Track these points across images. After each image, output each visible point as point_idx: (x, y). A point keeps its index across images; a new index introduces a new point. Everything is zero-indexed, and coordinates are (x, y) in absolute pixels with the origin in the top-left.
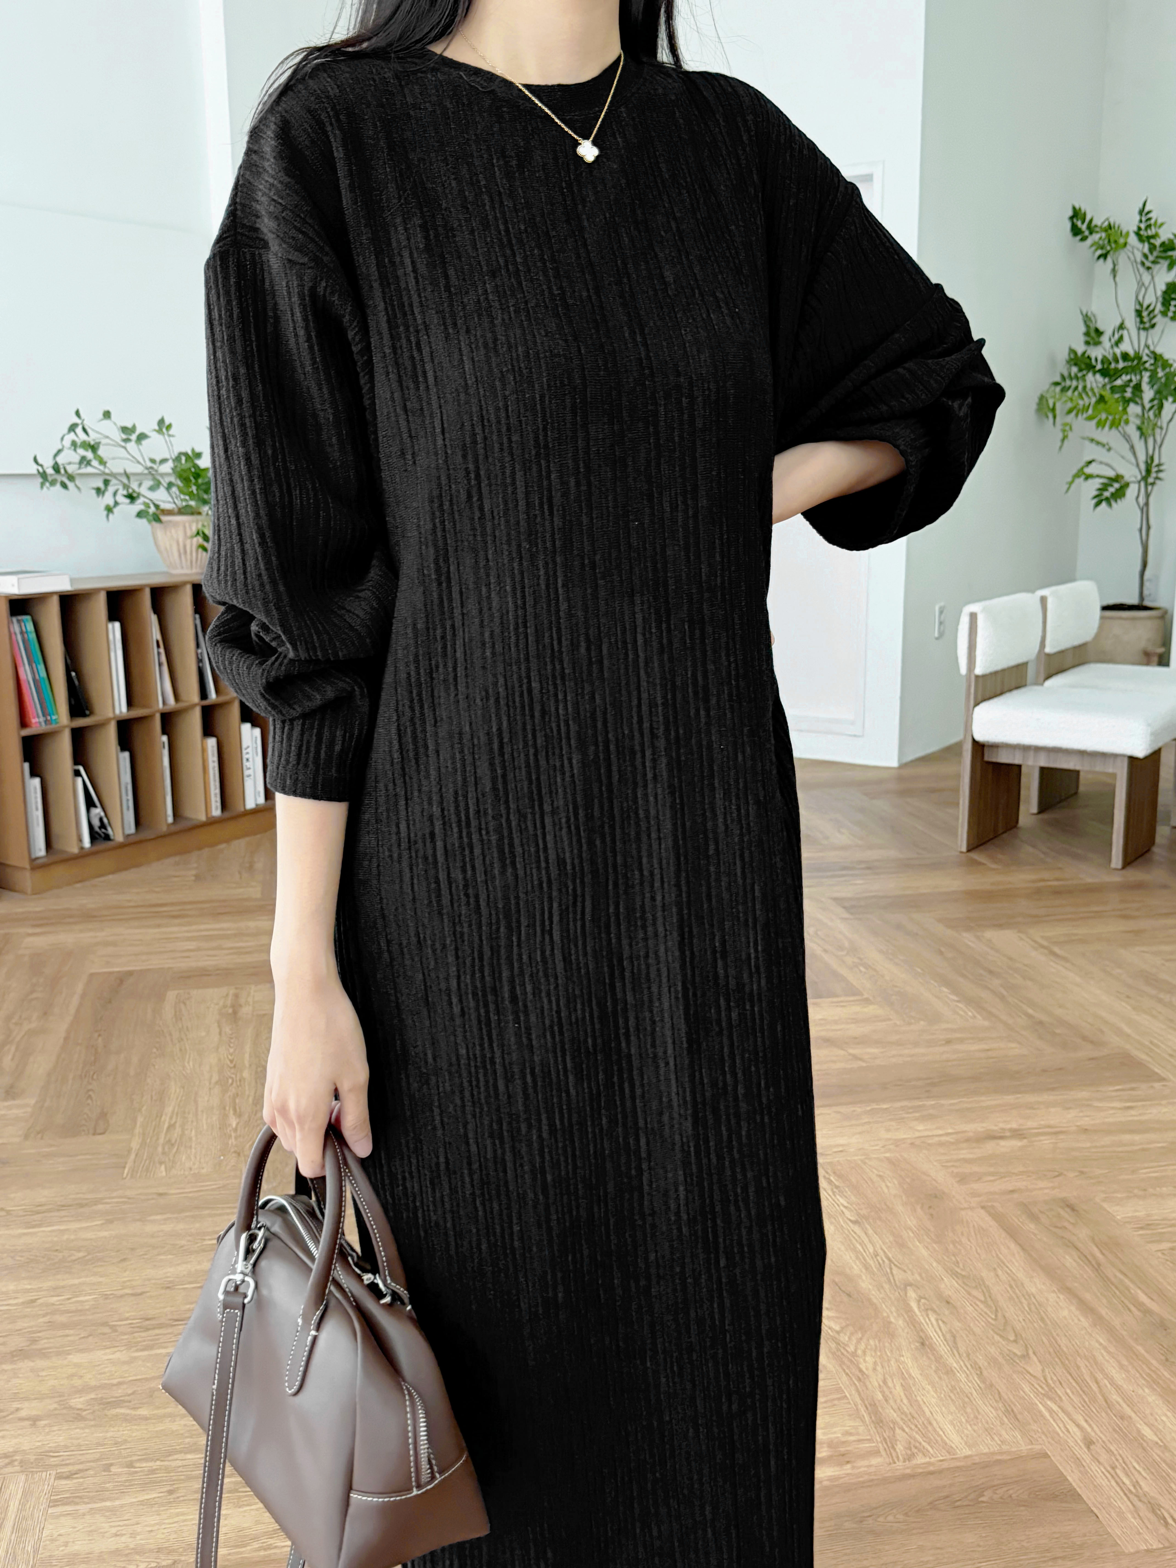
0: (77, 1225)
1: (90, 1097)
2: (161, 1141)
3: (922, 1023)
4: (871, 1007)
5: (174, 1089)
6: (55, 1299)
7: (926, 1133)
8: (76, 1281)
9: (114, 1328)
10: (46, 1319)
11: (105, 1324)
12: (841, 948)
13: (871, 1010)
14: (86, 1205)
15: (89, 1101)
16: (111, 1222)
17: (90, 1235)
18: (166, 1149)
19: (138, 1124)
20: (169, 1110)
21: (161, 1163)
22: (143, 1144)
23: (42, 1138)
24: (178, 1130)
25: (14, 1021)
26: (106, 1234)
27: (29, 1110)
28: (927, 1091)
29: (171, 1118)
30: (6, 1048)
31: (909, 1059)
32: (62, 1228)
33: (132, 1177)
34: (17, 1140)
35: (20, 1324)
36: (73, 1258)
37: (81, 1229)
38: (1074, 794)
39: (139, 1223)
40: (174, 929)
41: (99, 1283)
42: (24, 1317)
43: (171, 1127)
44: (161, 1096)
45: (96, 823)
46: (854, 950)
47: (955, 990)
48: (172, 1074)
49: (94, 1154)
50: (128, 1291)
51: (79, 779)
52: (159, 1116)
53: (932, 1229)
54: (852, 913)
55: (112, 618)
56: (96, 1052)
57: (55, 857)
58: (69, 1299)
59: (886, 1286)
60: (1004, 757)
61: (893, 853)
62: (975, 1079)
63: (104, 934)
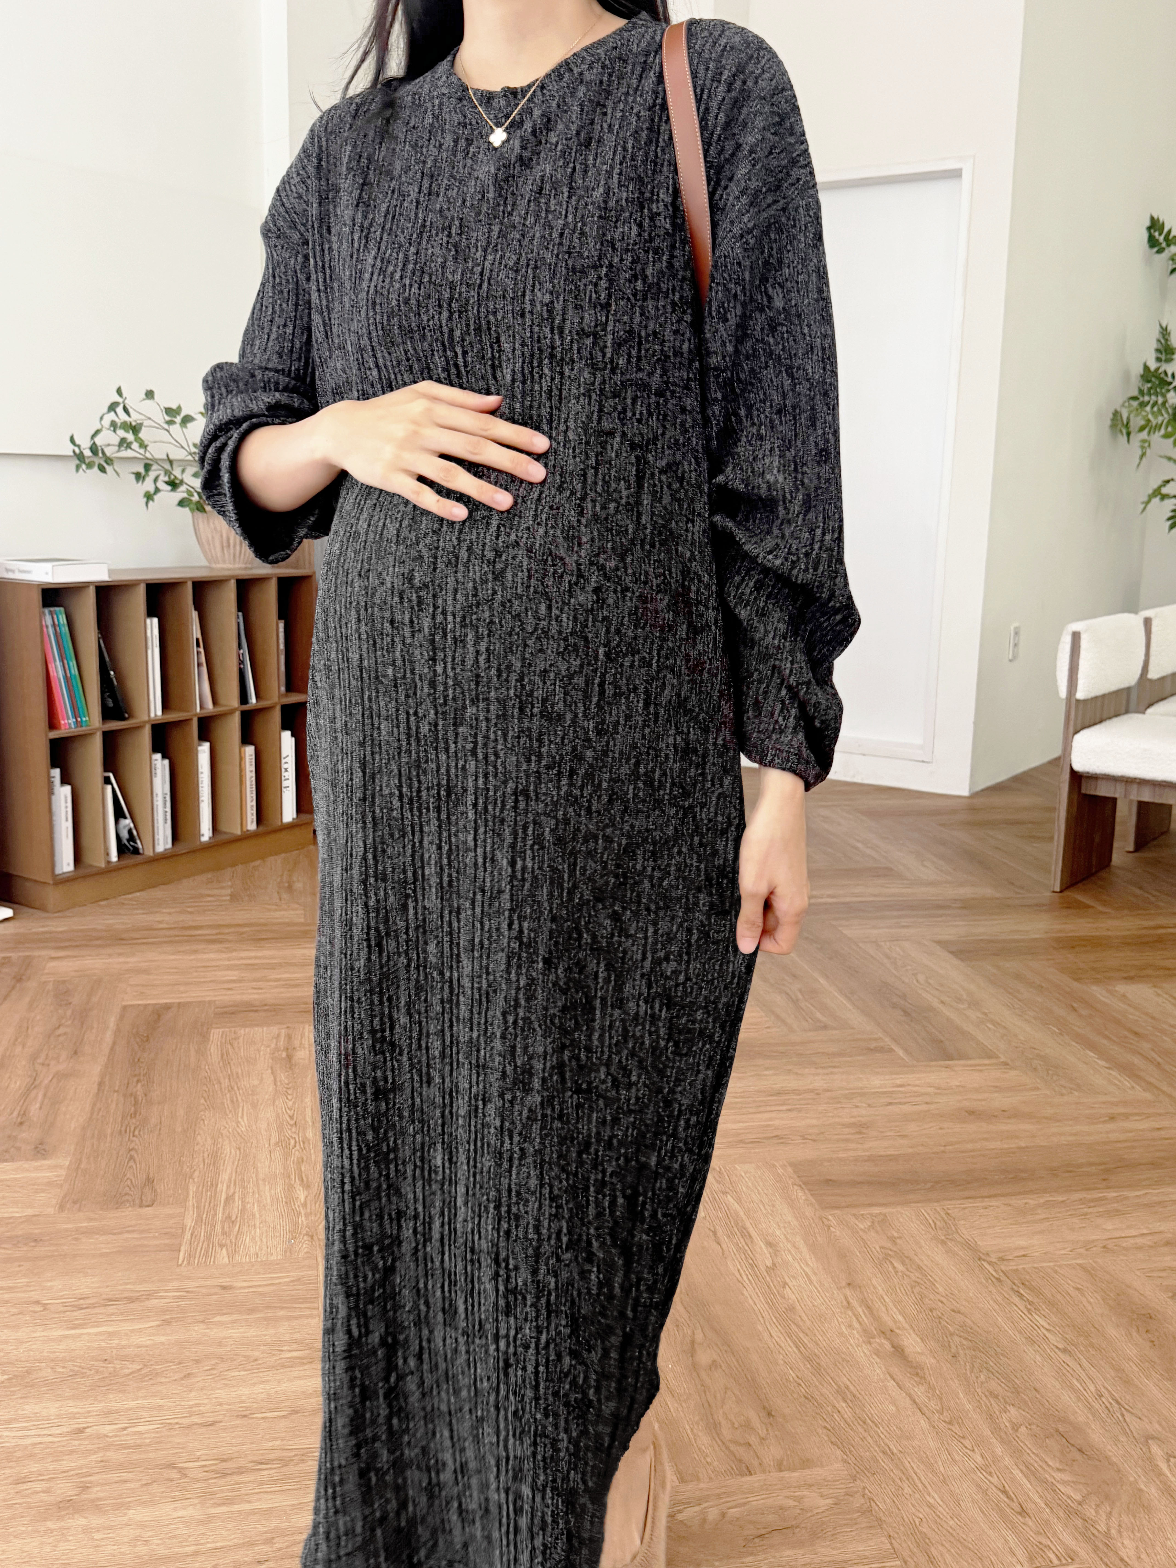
0: (127, 1327)
1: (132, 1158)
2: (220, 1216)
3: (1076, 1093)
4: (1013, 1073)
5: (228, 1150)
6: (108, 1428)
7: (1116, 1234)
8: (132, 1404)
9: (182, 1472)
10: (98, 1456)
11: (171, 1466)
12: (959, 1000)
13: (1013, 1076)
14: (137, 1299)
15: (132, 1163)
16: (167, 1322)
17: (145, 1340)
18: (226, 1229)
19: (191, 1193)
20: (225, 1176)
21: (222, 1246)
22: (199, 1220)
23: (79, 1210)
24: (238, 1203)
25: (40, 1061)
26: (163, 1339)
27: (63, 1172)
28: (1106, 1180)
29: (228, 1187)
30: (33, 1094)
31: (1072, 1138)
32: (110, 1329)
33: (188, 1263)
34: (51, 1211)
35: (66, 1464)
36: (127, 1371)
37: (133, 1331)
38: (1166, 832)
39: (202, 1326)
40: (212, 956)
41: (160, 1408)
42: (72, 1452)
43: (229, 1199)
44: (215, 1158)
45: (125, 835)
46: (975, 1004)
47: (1102, 1054)
48: (224, 1132)
49: (142, 1232)
50: (196, 1419)
51: (109, 787)
52: (214, 1185)
53: (1157, 1361)
54: (962, 960)
55: (150, 613)
56: (136, 1102)
57: (81, 872)
58: (125, 1429)
59: (1123, 1439)
60: (1103, 790)
61: (988, 891)
62: (1154, 1164)
63: (135, 959)
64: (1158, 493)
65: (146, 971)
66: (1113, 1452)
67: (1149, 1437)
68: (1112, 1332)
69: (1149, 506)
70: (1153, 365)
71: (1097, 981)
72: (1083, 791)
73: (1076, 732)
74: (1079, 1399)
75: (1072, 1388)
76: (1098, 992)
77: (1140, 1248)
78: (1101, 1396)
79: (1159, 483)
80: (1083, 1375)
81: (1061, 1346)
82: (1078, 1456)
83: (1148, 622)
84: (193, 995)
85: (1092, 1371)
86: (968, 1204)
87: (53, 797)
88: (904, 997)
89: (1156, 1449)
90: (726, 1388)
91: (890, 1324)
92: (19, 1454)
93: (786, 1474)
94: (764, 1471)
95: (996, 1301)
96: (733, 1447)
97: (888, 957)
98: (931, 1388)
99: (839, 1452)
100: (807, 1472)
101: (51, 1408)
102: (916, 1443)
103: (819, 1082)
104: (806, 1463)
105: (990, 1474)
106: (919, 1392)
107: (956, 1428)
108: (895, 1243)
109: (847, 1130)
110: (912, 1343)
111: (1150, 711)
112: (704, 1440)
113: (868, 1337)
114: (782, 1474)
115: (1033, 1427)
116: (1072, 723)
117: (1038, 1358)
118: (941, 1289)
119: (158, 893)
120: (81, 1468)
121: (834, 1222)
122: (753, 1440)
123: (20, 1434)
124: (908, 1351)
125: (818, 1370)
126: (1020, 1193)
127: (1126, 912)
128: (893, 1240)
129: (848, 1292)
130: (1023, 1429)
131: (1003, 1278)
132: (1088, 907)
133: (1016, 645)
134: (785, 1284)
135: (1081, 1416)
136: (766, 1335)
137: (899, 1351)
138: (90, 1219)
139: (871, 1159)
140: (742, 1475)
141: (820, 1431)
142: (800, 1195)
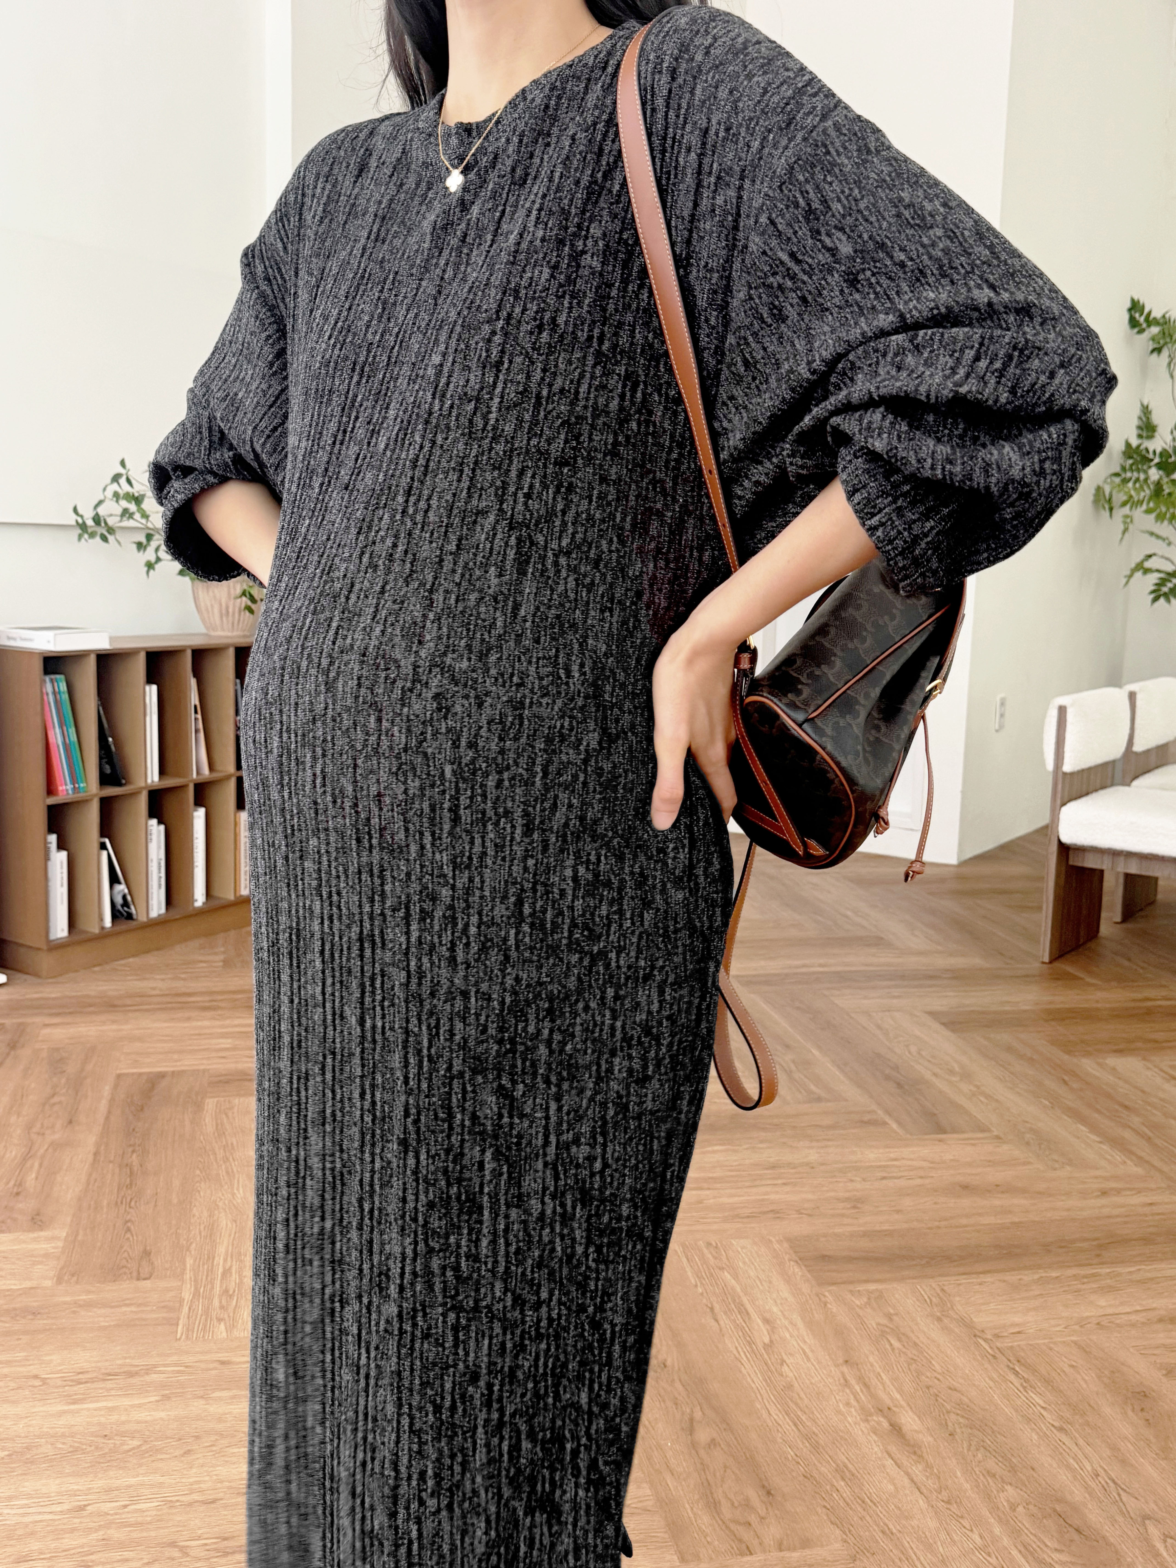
0: (126, 1402)
1: (129, 1230)
2: (217, 1290)
3: (1068, 1168)
4: (1005, 1147)
5: (225, 1222)
6: (109, 1505)
7: (1110, 1311)
8: (133, 1481)
9: (184, 1551)
10: (99, 1535)
11: (173, 1544)
12: (952, 1072)
13: (1006, 1150)
14: (137, 1373)
15: (128, 1235)
16: (166, 1398)
17: (143, 1415)
18: (225, 1302)
19: (188, 1266)
20: (221, 1250)
21: (220, 1320)
22: (196, 1294)
23: (77, 1283)
24: (235, 1275)
25: (34, 1130)
26: (163, 1414)
27: (60, 1244)
28: (1098, 1256)
29: (225, 1260)
30: (28, 1164)
31: (1065, 1213)
32: (110, 1404)
33: (187, 1337)
34: (48, 1283)
35: (68, 1542)
36: (126, 1447)
37: (132, 1406)
38: (1153, 903)
39: (202, 1402)
40: (206, 1023)
41: (161, 1485)
42: (73, 1530)
43: (226, 1272)
44: (212, 1230)
45: (119, 900)
46: (966, 1076)
47: (1094, 1128)
48: (220, 1204)
49: (139, 1305)
50: (196, 1497)
51: (104, 854)
52: (211, 1257)
53: (1153, 1440)
54: (953, 1031)
55: (150, 680)
56: (131, 1172)
57: (76, 938)
58: (125, 1506)
59: (1120, 1519)
60: (1090, 862)
61: (978, 961)
62: (1146, 1240)
63: (129, 1027)
64: (1141, 568)
65: (140, 1039)
66: (1111, 1533)
67: (1146, 1517)
68: (1107, 1410)
69: (1132, 580)
70: (1134, 442)
71: (1087, 1054)
72: (1071, 863)
73: (1063, 804)
74: (1075, 1478)
75: (1068, 1467)
76: (1088, 1065)
77: (1133, 1325)
78: (1097, 1475)
79: (1141, 557)
80: (1080, 1455)
81: (1056, 1424)
82: (1076, 1537)
83: (1132, 696)
84: (188, 1063)
85: (1088, 1450)
86: (963, 1280)
87: (50, 863)
88: (896, 1068)
89: (1154, 1531)
90: (725, 1467)
91: (888, 1402)
92: (20, 1532)
93: (786, 1554)
94: (764, 1551)
95: (991, 1379)
96: (733, 1526)
97: (879, 1027)
98: (929, 1466)
99: (838, 1532)
100: (807, 1552)
101: (52, 1486)
102: (915, 1523)
103: (813, 1156)
104: (806, 1543)
105: (989, 1555)
106: (917, 1471)
107: (954, 1508)
108: (891, 1320)
109: (841, 1205)
110: (909, 1421)
111: (1135, 783)
112: (705, 1520)
113: (866, 1416)
114: (782, 1554)
115: (1031, 1507)
116: (1059, 795)
117: (1035, 1437)
118: (938, 1367)
119: (151, 959)
120: (82, 1547)
121: (830, 1298)
122: (753, 1519)
123: (21, 1511)
124: (905, 1429)
125: (816, 1448)
126: (1014, 1269)
127: (1114, 984)
128: (889, 1317)
129: (845, 1369)
130: (1020, 1509)
131: (999, 1355)
132: (1076, 978)
133: (1002, 715)
134: (783, 1362)
135: (1078, 1495)
136: (764, 1413)
137: (896, 1429)
138: (89, 1292)
139: (865, 1234)
140: (742, 1554)
141: (819, 1510)
142: (796, 1271)
